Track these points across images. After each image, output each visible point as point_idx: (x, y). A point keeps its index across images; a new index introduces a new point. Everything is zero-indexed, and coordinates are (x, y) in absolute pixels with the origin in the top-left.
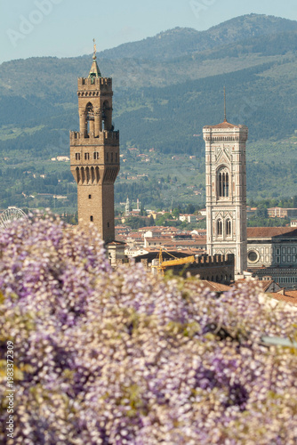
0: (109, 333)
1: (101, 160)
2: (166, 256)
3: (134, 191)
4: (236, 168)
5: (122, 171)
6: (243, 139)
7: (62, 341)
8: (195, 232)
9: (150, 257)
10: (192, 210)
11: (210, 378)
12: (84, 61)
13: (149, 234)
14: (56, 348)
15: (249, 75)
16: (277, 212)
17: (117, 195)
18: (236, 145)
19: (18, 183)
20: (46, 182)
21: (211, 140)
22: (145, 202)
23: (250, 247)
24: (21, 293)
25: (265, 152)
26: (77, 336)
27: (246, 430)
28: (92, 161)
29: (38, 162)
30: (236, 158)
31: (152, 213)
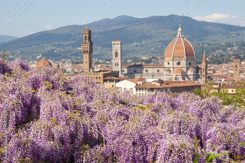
0: (99, 104)
1: (89, 49)
2: (104, 71)
3: (96, 56)
4: (120, 51)
5: (94, 51)
6: (121, 44)
7: (88, 105)
8: (110, 65)
9: (100, 71)
10: (109, 60)
11: (120, 114)
12: (85, 26)
13: (100, 66)
14: (87, 107)
15: (123, 29)
16: (129, 61)
17: (92, 57)
18: (120, 46)
19: (69, 54)
20: (76, 54)
21: (114, 44)
22: (99, 58)
23: (123, 69)
24: (78, 93)
25: (127, 47)
26: (91, 104)
27: (129, 127)
28: (86, 49)
29: (74, 49)
30: (120, 48)
31: (100, 61)
